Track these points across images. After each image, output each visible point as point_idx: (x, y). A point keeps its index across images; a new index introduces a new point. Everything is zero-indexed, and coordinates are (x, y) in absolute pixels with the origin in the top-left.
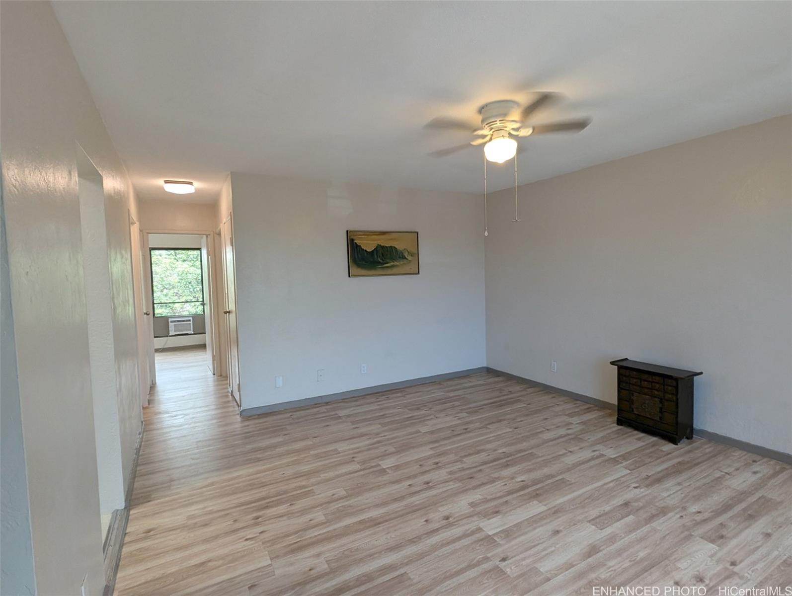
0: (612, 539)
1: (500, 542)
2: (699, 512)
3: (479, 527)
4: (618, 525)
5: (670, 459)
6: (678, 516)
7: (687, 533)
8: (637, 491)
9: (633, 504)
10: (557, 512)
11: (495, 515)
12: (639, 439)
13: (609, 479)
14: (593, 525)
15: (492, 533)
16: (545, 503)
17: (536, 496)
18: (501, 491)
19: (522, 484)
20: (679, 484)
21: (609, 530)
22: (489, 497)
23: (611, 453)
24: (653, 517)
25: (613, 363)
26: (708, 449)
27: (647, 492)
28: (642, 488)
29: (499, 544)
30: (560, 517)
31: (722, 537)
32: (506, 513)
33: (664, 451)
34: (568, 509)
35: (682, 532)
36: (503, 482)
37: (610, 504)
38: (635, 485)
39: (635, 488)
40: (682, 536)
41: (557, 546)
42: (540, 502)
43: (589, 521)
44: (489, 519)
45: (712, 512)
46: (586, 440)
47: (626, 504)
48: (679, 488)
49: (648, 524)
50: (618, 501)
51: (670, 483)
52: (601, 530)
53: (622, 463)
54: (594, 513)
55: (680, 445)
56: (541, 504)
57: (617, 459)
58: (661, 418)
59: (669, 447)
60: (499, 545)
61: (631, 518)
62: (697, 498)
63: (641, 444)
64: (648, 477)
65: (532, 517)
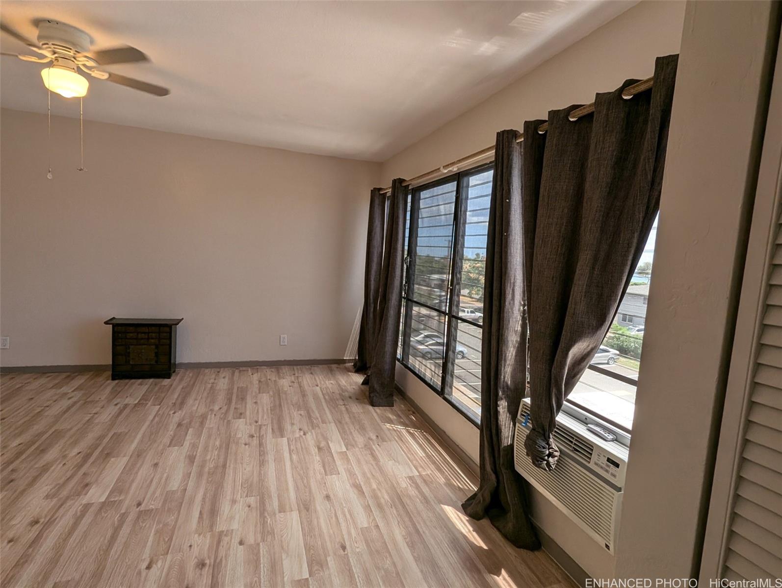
0: (194, 446)
1: (120, 499)
2: (221, 408)
3: (84, 504)
4: (188, 437)
5: (175, 389)
6: (213, 415)
7: (226, 421)
8: (177, 414)
9: (183, 422)
10: (139, 454)
11: (86, 489)
12: (141, 384)
13: (151, 418)
14: (174, 446)
15: (105, 499)
16: (122, 455)
17: (107, 455)
18: (68, 471)
19: (81, 455)
20: (196, 399)
21: (187, 444)
22: (61, 481)
23: (132, 401)
24: (202, 424)
25: (106, 323)
26: (190, 374)
27: (184, 412)
28: (178, 412)
29: (120, 500)
30: (145, 457)
31: (241, 414)
32: (96, 480)
33: (167, 385)
34: (145, 449)
35: (224, 422)
36: (59, 464)
37: (170, 430)
38: (173, 412)
39: (174, 413)
40: (225, 423)
41: (167, 471)
42: (118, 457)
43: (169, 446)
44: (86, 494)
45: (226, 405)
46: (98, 401)
47: (179, 425)
48: (197, 402)
49: (203, 428)
50: (172, 427)
51: (190, 401)
52: (182, 446)
53: (147, 404)
54: (166, 440)
55: (172, 378)
56: (119, 458)
57: (141, 402)
58: (156, 362)
59: (166, 382)
60: (121, 502)
61: (191, 431)
62: (213, 402)
63: (147, 387)
64: (175, 404)
65: (125, 467)
